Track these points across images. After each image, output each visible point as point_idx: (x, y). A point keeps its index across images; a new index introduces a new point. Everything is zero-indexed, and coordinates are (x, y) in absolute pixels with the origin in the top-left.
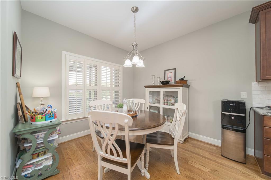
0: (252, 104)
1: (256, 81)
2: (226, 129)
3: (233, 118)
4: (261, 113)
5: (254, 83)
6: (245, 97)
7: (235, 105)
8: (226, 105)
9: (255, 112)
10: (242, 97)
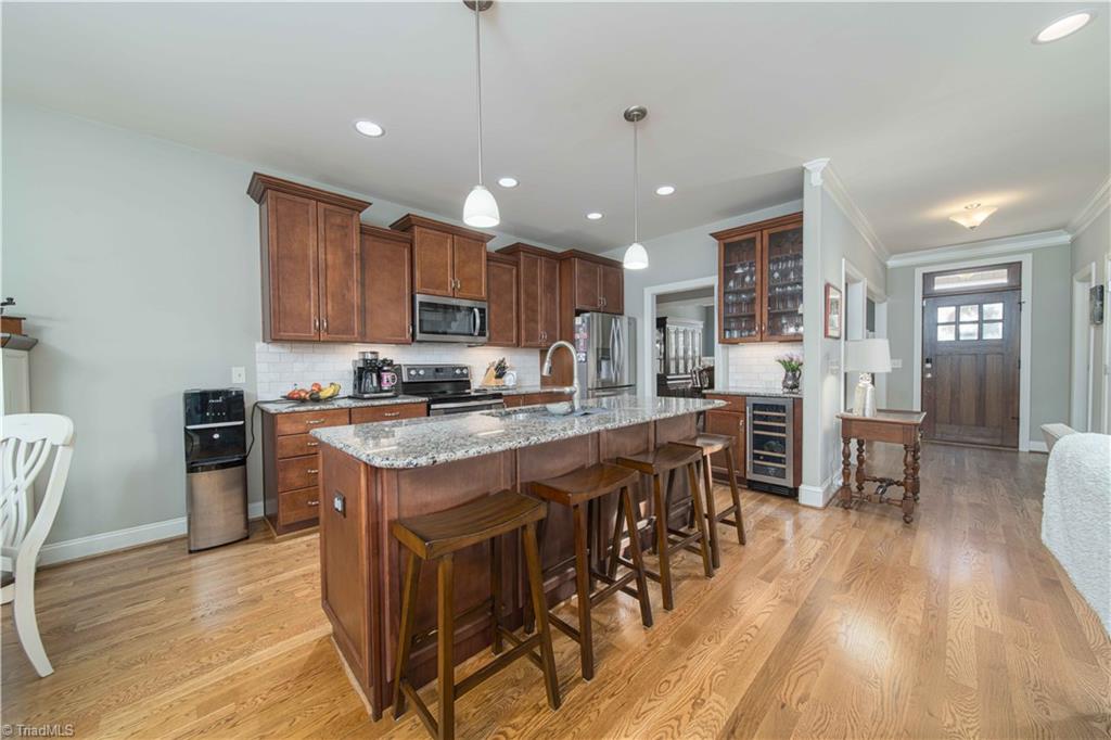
0: (257, 398)
1: (264, 341)
2: (197, 471)
3: (216, 436)
4: (273, 411)
5: (260, 346)
6: (242, 380)
7: (220, 401)
8: (201, 404)
9: (263, 411)
10: (235, 380)
